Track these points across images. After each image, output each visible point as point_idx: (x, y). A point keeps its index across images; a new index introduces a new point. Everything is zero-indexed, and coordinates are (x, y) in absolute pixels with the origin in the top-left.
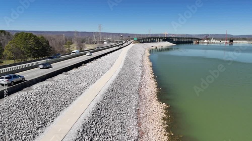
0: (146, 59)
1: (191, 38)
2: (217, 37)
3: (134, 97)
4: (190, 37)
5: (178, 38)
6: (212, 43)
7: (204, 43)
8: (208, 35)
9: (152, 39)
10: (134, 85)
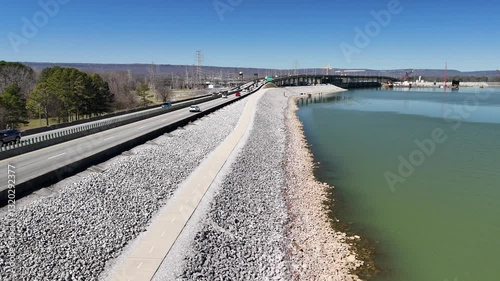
0: (291, 116)
1: (378, 78)
2: (429, 76)
3: (278, 174)
4: (375, 75)
5: (351, 77)
6: (419, 87)
7: (403, 87)
8: (411, 71)
9: (301, 80)
10: (276, 157)
